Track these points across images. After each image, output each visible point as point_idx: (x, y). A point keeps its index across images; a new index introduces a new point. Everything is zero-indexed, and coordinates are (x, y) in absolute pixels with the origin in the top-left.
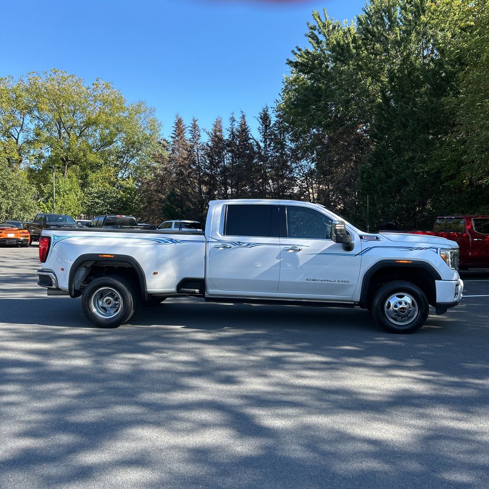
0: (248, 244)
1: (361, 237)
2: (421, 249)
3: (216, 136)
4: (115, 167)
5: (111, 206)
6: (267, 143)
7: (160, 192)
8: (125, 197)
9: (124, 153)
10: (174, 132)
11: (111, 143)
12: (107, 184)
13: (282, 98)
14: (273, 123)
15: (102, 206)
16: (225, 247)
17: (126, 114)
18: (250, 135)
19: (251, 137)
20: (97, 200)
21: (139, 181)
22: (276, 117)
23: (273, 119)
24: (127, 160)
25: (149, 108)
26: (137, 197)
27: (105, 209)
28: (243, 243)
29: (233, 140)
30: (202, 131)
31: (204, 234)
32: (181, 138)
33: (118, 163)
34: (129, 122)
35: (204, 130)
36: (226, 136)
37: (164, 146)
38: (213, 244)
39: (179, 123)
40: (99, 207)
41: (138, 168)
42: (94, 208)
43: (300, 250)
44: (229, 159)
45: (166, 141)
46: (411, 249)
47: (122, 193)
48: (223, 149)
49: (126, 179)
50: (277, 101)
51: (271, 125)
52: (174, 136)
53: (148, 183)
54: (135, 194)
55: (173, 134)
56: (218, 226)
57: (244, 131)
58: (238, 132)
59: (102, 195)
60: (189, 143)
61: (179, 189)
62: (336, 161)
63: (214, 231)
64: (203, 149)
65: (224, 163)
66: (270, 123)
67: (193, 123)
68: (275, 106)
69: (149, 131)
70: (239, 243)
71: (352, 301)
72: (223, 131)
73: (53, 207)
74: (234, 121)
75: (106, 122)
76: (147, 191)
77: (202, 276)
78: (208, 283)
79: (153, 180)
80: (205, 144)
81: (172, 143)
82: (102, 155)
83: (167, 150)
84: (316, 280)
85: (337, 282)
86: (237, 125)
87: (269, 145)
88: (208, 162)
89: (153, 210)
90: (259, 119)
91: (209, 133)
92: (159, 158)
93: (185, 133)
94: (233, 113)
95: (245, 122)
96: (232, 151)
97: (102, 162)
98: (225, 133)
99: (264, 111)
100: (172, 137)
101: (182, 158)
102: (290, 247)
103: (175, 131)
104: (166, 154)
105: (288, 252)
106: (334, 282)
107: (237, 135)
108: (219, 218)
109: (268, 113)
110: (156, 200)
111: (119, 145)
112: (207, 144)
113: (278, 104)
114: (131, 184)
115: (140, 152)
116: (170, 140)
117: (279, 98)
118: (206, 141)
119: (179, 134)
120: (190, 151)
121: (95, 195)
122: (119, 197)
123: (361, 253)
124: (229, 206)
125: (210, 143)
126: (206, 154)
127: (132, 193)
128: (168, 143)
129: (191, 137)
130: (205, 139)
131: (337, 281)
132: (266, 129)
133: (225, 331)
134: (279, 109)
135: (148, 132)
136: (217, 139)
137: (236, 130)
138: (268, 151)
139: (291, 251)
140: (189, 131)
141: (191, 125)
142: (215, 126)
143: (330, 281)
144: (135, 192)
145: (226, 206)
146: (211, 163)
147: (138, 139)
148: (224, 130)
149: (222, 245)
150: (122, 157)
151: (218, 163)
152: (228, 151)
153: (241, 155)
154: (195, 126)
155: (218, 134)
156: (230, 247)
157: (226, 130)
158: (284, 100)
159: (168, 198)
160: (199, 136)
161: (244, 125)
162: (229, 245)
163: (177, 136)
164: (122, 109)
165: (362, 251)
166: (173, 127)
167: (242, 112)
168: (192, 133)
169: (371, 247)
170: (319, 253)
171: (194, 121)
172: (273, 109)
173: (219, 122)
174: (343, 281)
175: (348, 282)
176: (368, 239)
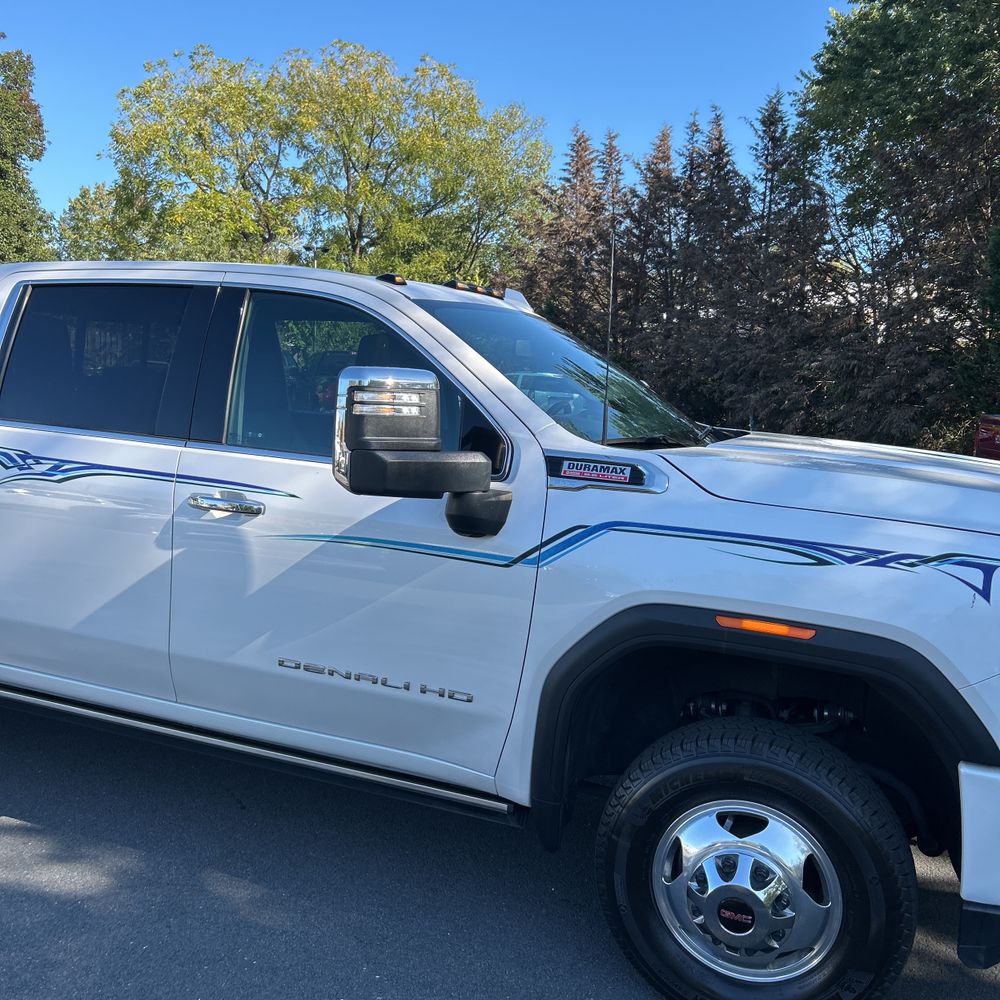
0: (55, 468)
1: (554, 464)
2: (881, 559)
4: (450, 251)
10: (567, 167)
11: (452, 198)
14: (790, 131)
17: (482, 133)
18: (729, 165)
22: (798, 115)
23: (792, 122)
25: (531, 118)
28: (38, 460)
29: (690, 178)
30: (625, 160)
32: (582, 179)
35: (629, 158)
36: (677, 167)
37: (545, 201)
39: (580, 145)
43: (256, 511)
45: (549, 188)
46: (818, 554)
50: (803, 74)
52: (566, 175)
55: (565, 170)
57: (716, 154)
66: (784, 133)
67: (607, 143)
68: (797, 90)
69: (525, 170)
70: (25, 456)
71: (499, 799)
72: (671, 159)
73: (312, 334)
74: (697, 131)
75: (434, 151)
81: (560, 192)
82: (425, 226)
84: (320, 671)
85: (414, 694)
86: (702, 144)
90: (757, 124)
91: (638, 164)
93: (591, 168)
94: (696, 114)
95: (720, 132)
97: (424, 238)
98: (676, 163)
99: (771, 103)
100: (562, 179)
101: (578, 226)
102: (217, 492)
103: (570, 164)
104: (548, 217)
105: (207, 516)
106: (403, 693)
109: (780, 108)
112: (634, 192)
113: (804, 84)
115: (504, 218)
116: (558, 185)
118: (632, 184)
119: (578, 170)
120: (594, 208)
123: (535, 556)
125: (641, 190)
128: (553, 192)
129: (602, 175)
130: (632, 180)
131: (415, 688)
136: (661, 183)
137: (700, 152)
139: (217, 515)
140: (598, 164)
141: (602, 148)
142: (658, 148)
143: (384, 683)
148: (673, 155)
154: (611, 151)
155: (662, 166)
157: (677, 156)
160: (618, 172)
161: (718, 139)
163: (574, 175)
164: (470, 123)
165: (543, 545)
166: (566, 155)
167: (715, 108)
168: (604, 168)
169: (593, 523)
170: (336, 537)
171: (611, 138)
172: (793, 97)
173: (664, 137)
174: (446, 695)
175: (469, 701)
176: (587, 475)
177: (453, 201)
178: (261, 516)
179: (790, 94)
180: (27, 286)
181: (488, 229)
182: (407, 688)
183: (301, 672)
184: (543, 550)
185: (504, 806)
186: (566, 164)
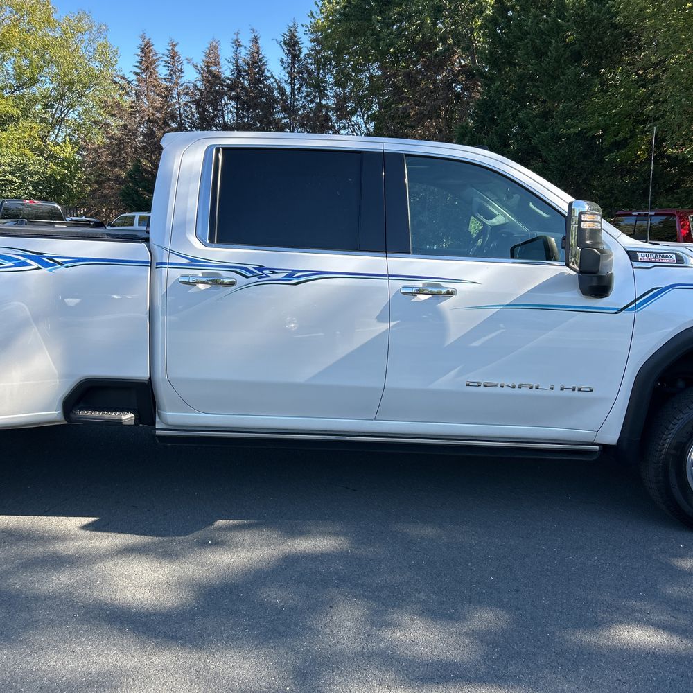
0: (290, 275)
1: (632, 255)
3: (210, 72)
4: (40, 122)
5: (35, 188)
6: (295, 85)
7: (115, 165)
8: (59, 174)
9: (56, 99)
10: (138, 64)
11: (33, 81)
12: (28, 152)
13: (321, 10)
14: (305, 51)
15: (20, 187)
16: (215, 282)
17: (58, 33)
18: (266, 71)
19: (269, 75)
20: (10, 178)
21: (82, 147)
22: (311, 41)
23: (306, 45)
24: (62, 113)
25: (96, 24)
26: (79, 175)
27: (25, 193)
28: (273, 271)
29: (238, 78)
30: (185, 62)
31: (147, 240)
32: (151, 75)
33: (47, 116)
34: (62, 46)
35: (189, 61)
36: (226, 71)
37: (123, 89)
38: (176, 274)
39: (146, 50)
40: (15, 190)
41: (80, 126)
42: (5, 190)
43: (449, 294)
44: (231, 112)
45: (124, 78)
47: (54, 167)
48: (222, 94)
49: (61, 142)
50: (312, 14)
51: (302, 56)
52: (138, 71)
53: (95, 150)
54: (77, 169)
55: (137, 67)
56: (192, 214)
57: (257, 63)
58: (247, 64)
59: (19, 170)
60: (164, 83)
61: (149, 161)
62: (413, 116)
63: (180, 228)
64: (187, 94)
65: (224, 118)
66: (300, 52)
67: (170, 48)
68: (309, 24)
69: (97, 64)
70: (261, 269)
71: (594, 444)
72: (221, 64)
74: (240, 46)
75: (22, 43)
76: (94, 163)
77: (144, 374)
78: (164, 393)
79: (105, 146)
80: (191, 86)
81: (135, 83)
82: (18, 102)
83: (127, 94)
84: (495, 386)
85: (557, 391)
86: (244, 53)
87: (299, 89)
88: (197, 116)
89: (105, 196)
90: (282, 44)
91: (197, 66)
92: (114, 109)
93: (156, 67)
94: (238, 33)
95: (258, 48)
96: (236, 98)
97: (17, 112)
98: (225, 67)
99: (291, 31)
100: (136, 74)
101: (153, 109)
102: (420, 284)
103: (141, 63)
104: (126, 101)
105: (415, 300)
106: (549, 392)
107: (245, 71)
108: (195, 187)
109: (296, 34)
110: (109, 180)
111: (47, 85)
112: (195, 86)
113: (313, 20)
114: (68, 151)
115: (83, 99)
116: (132, 77)
117: (316, 10)
118: (193, 80)
119: (147, 67)
120: (166, 97)
121: (7, 168)
122: (49, 173)
123: (634, 306)
124: (228, 151)
125: (199, 85)
126: (193, 101)
127: (71, 167)
128: (129, 82)
129: (168, 72)
131: (557, 388)
132: (293, 63)
133: (217, 544)
134: (315, 29)
135: (95, 66)
136: (212, 77)
137: (244, 61)
138: (297, 100)
139: (423, 297)
140: (163, 63)
141: (167, 52)
142: (209, 56)
143: (537, 388)
144: (76, 166)
145: (218, 150)
146: (202, 117)
147: (79, 75)
148: (223, 62)
149: (204, 275)
150: (52, 106)
151: (213, 119)
152: (231, 98)
153: (251, 104)
154: (173, 55)
155: (213, 68)
156: (232, 284)
157: (227, 63)
158: (323, 13)
159: (130, 175)
160: (181, 71)
161: (257, 53)
162: (227, 276)
163: (144, 71)
164: (48, 22)
165: (636, 300)
166: (137, 55)
167: (253, 31)
168: (169, 67)
169: (664, 286)
170: (507, 305)
171: (172, 45)
172: (305, 29)
173: (214, 48)
174: (577, 389)
175: (591, 390)
176: (653, 260)
177: (33, 84)
178: (454, 296)
179: (303, 26)
180: (219, 148)
181: (70, 106)
182: (552, 389)
183: (482, 389)
184: (637, 303)
185: (597, 447)
186: (138, 62)
